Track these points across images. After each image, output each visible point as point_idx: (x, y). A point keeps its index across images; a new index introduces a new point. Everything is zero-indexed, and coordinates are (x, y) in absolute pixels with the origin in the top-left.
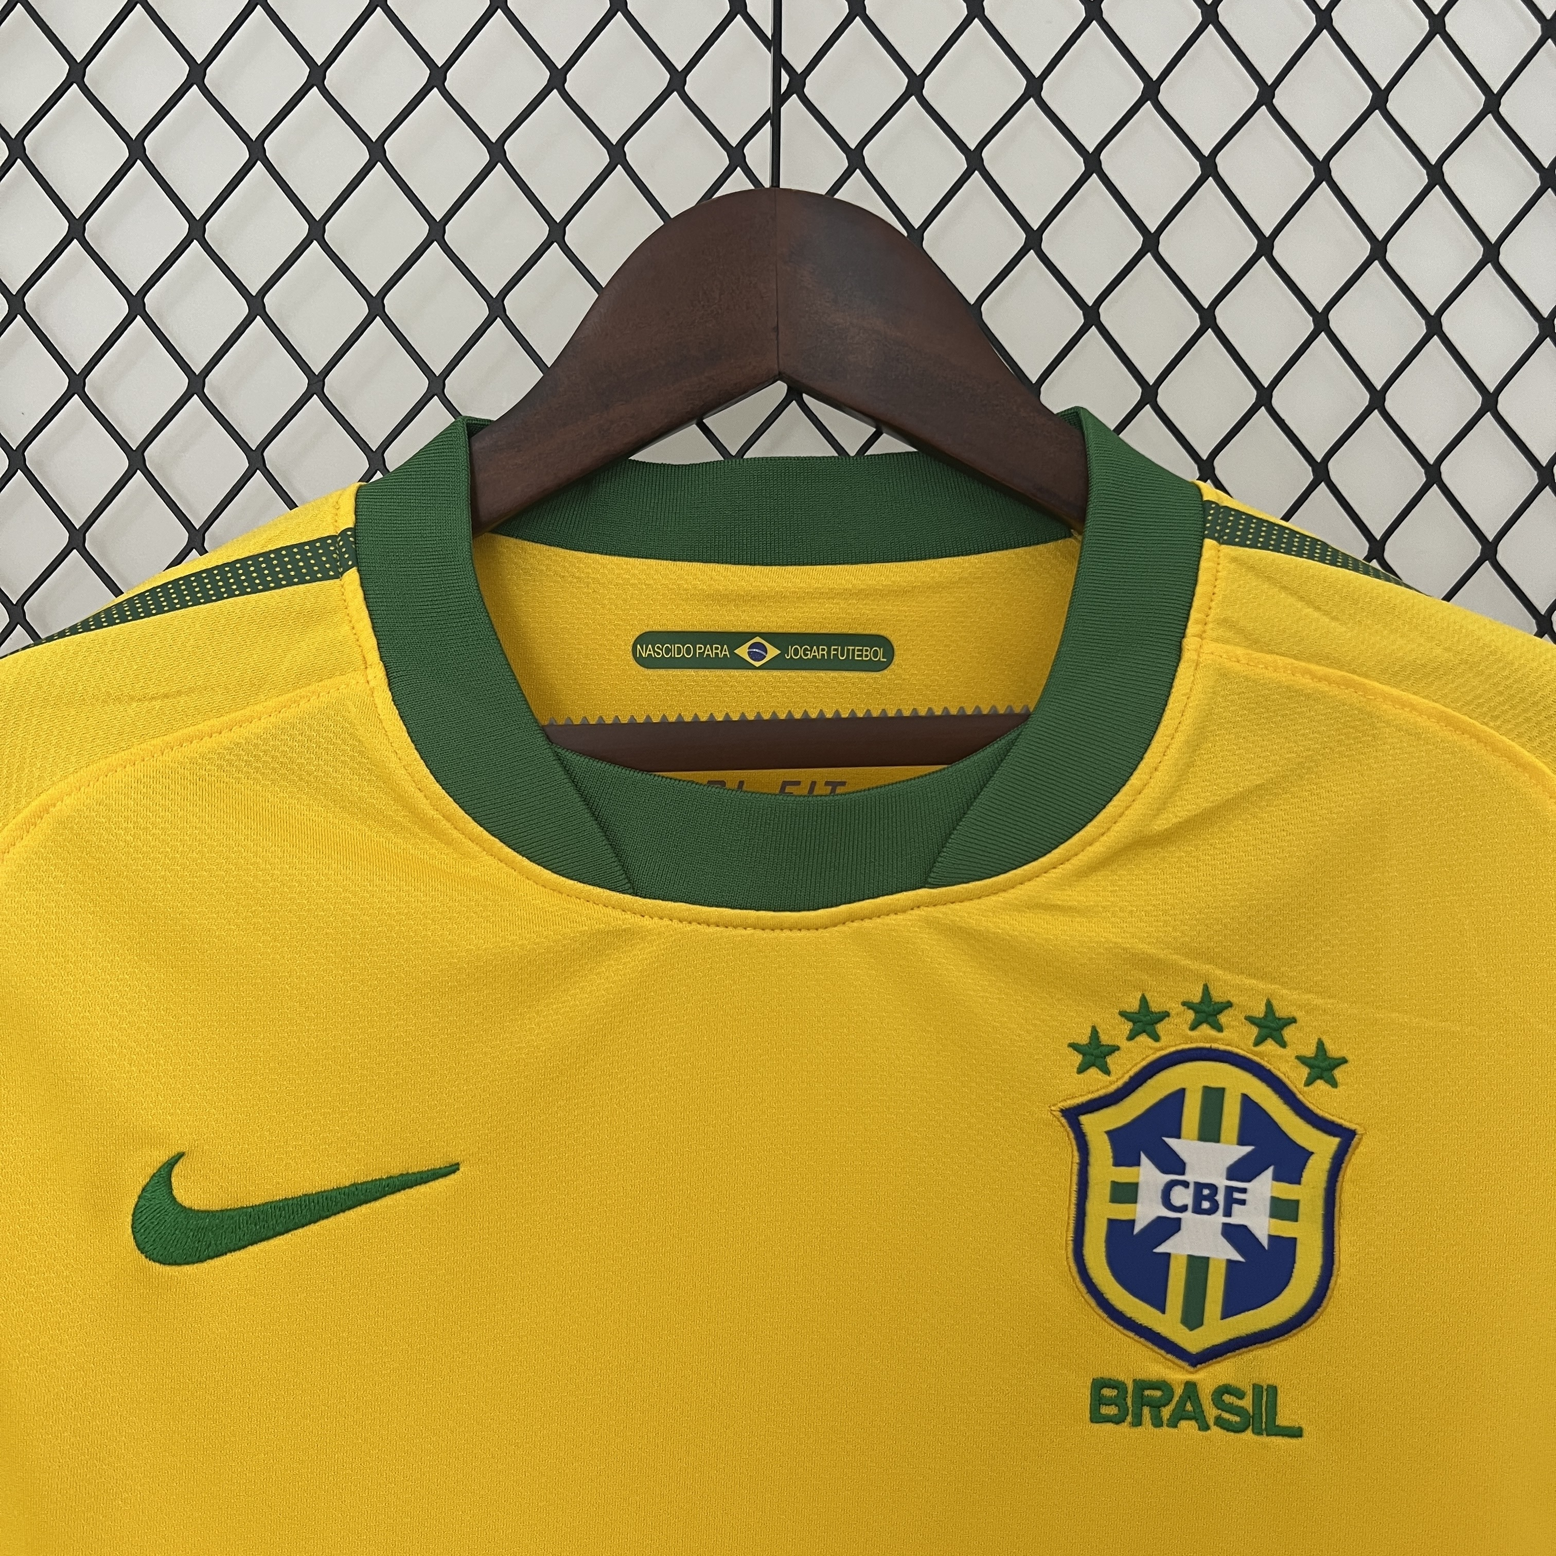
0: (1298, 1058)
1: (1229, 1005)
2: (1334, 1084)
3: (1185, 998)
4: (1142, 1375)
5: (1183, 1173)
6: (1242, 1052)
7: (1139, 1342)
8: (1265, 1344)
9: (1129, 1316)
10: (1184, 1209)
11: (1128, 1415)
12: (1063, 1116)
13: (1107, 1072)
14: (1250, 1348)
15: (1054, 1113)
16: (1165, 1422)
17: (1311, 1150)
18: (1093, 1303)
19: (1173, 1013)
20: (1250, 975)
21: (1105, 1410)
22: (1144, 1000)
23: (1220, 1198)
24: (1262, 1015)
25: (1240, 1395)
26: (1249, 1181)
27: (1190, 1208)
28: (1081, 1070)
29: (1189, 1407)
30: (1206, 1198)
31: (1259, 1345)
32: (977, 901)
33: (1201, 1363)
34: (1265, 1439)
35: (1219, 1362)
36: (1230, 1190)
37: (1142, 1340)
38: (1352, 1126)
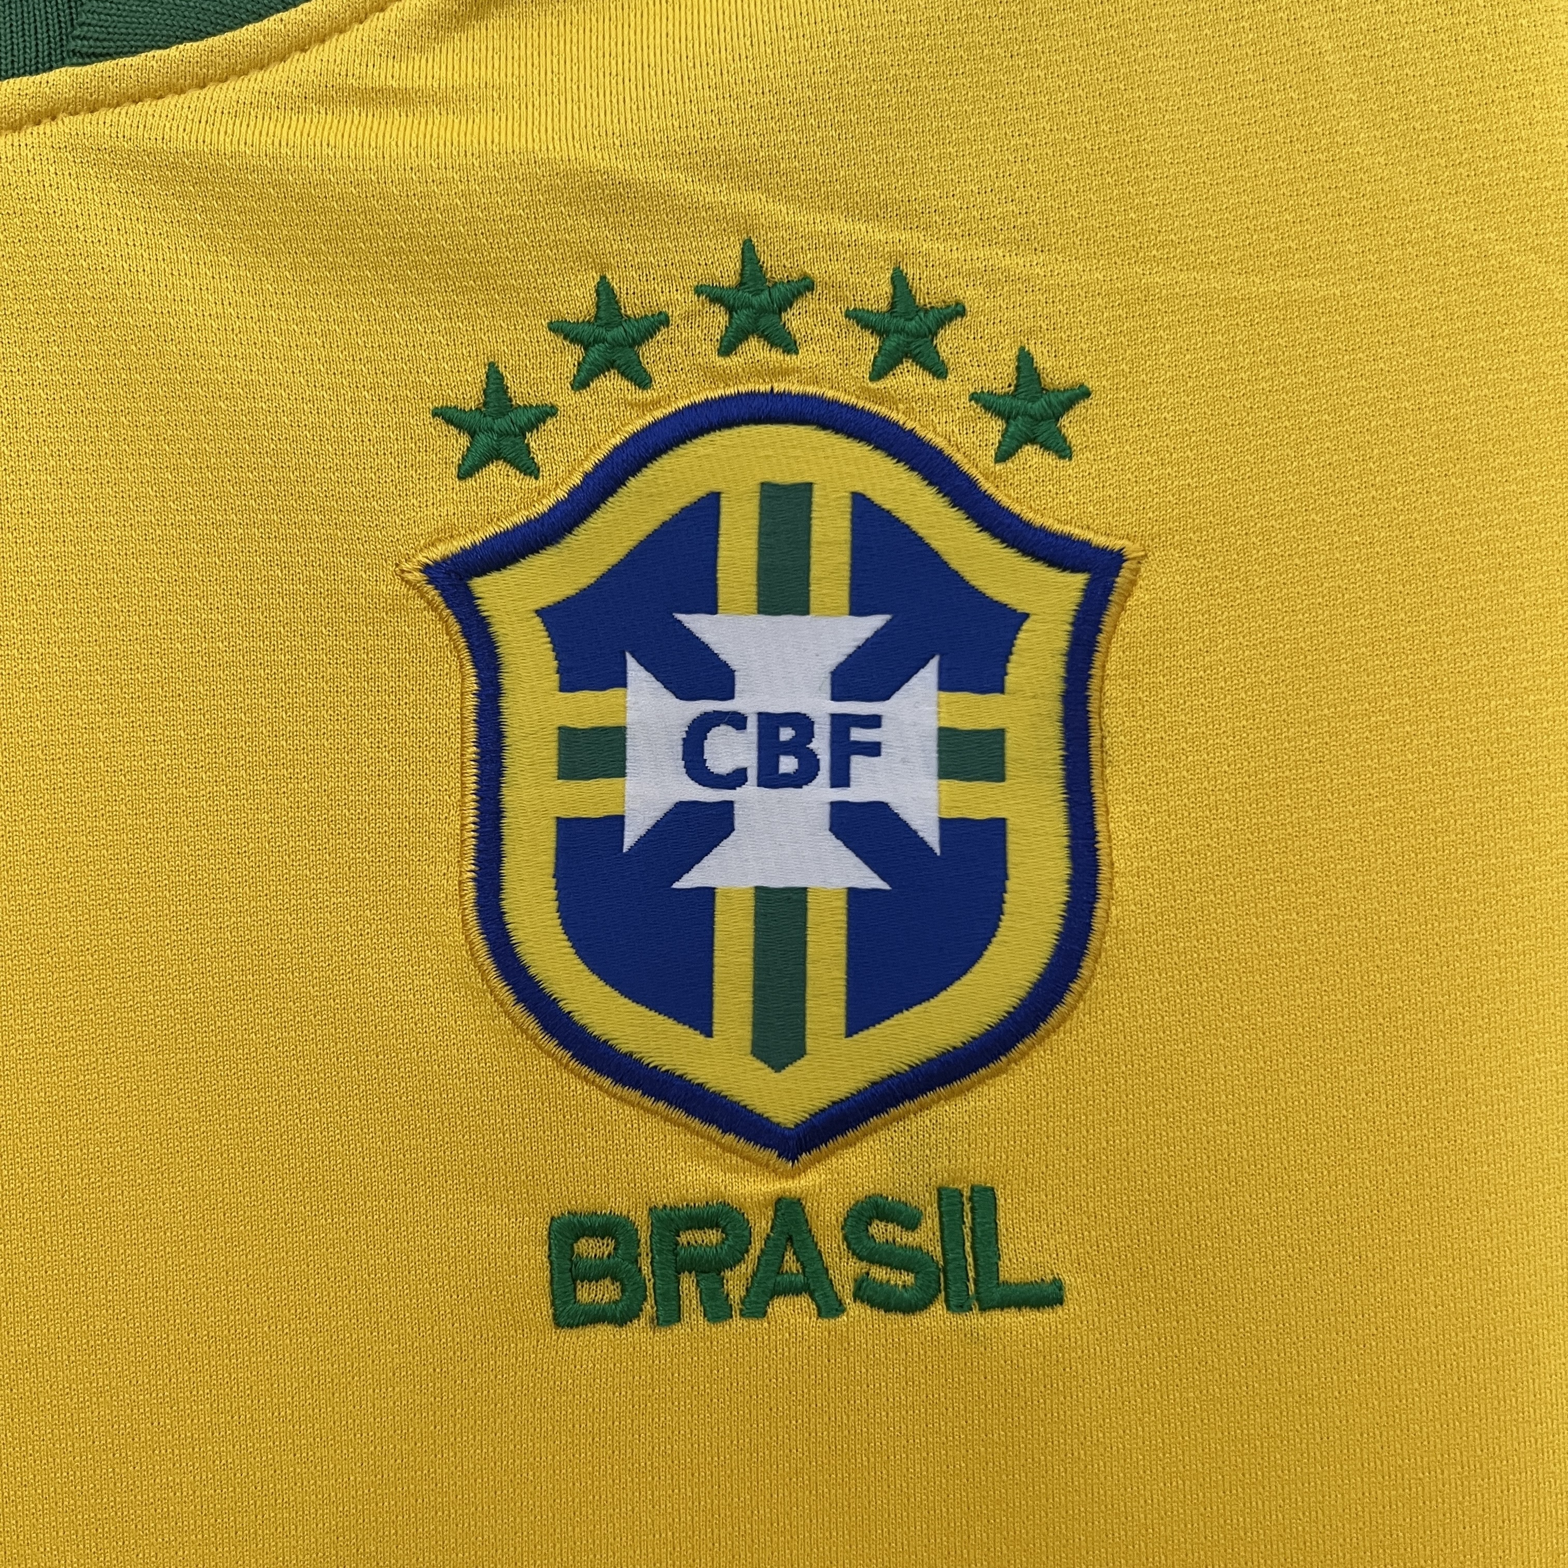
0: (974, 397)
1: (806, 285)
2: (1063, 451)
3: (698, 275)
4: (667, 1196)
5: (728, 693)
6: (844, 398)
7: (655, 1113)
8: (956, 1085)
9: (624, 1049)
10: (737, 778)
11: (645, 1299)
12: (430, 582)
13: (530, 469)
14: (922, 1099)
15: (409, 577)
16: (736, 1307)
17: (1021, 608)
18: (532, 1025)
19: (675, 314)
20: (850, 212)
21: (588, 1293)
22: (605, 291)
23: (821, 745)
24: (884, 305)
25: (911, 1221)
26: (887, 697)
27: (752, 774)
28: (466, 472)
29: (791, 1263)
30: (789, 748)
31: (941, 1091)
32: (195, 93)
33: (808, 1150)
34: (976, 1320)
35: (852, 1144)
36: (841, 724)
37: (661, 1106)
38: (1114, 543)
